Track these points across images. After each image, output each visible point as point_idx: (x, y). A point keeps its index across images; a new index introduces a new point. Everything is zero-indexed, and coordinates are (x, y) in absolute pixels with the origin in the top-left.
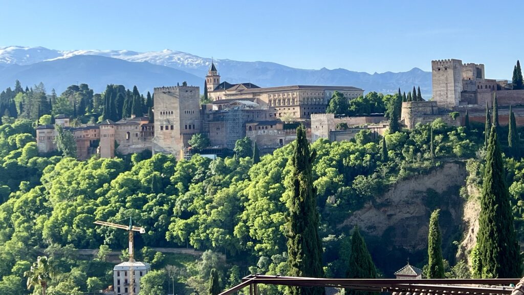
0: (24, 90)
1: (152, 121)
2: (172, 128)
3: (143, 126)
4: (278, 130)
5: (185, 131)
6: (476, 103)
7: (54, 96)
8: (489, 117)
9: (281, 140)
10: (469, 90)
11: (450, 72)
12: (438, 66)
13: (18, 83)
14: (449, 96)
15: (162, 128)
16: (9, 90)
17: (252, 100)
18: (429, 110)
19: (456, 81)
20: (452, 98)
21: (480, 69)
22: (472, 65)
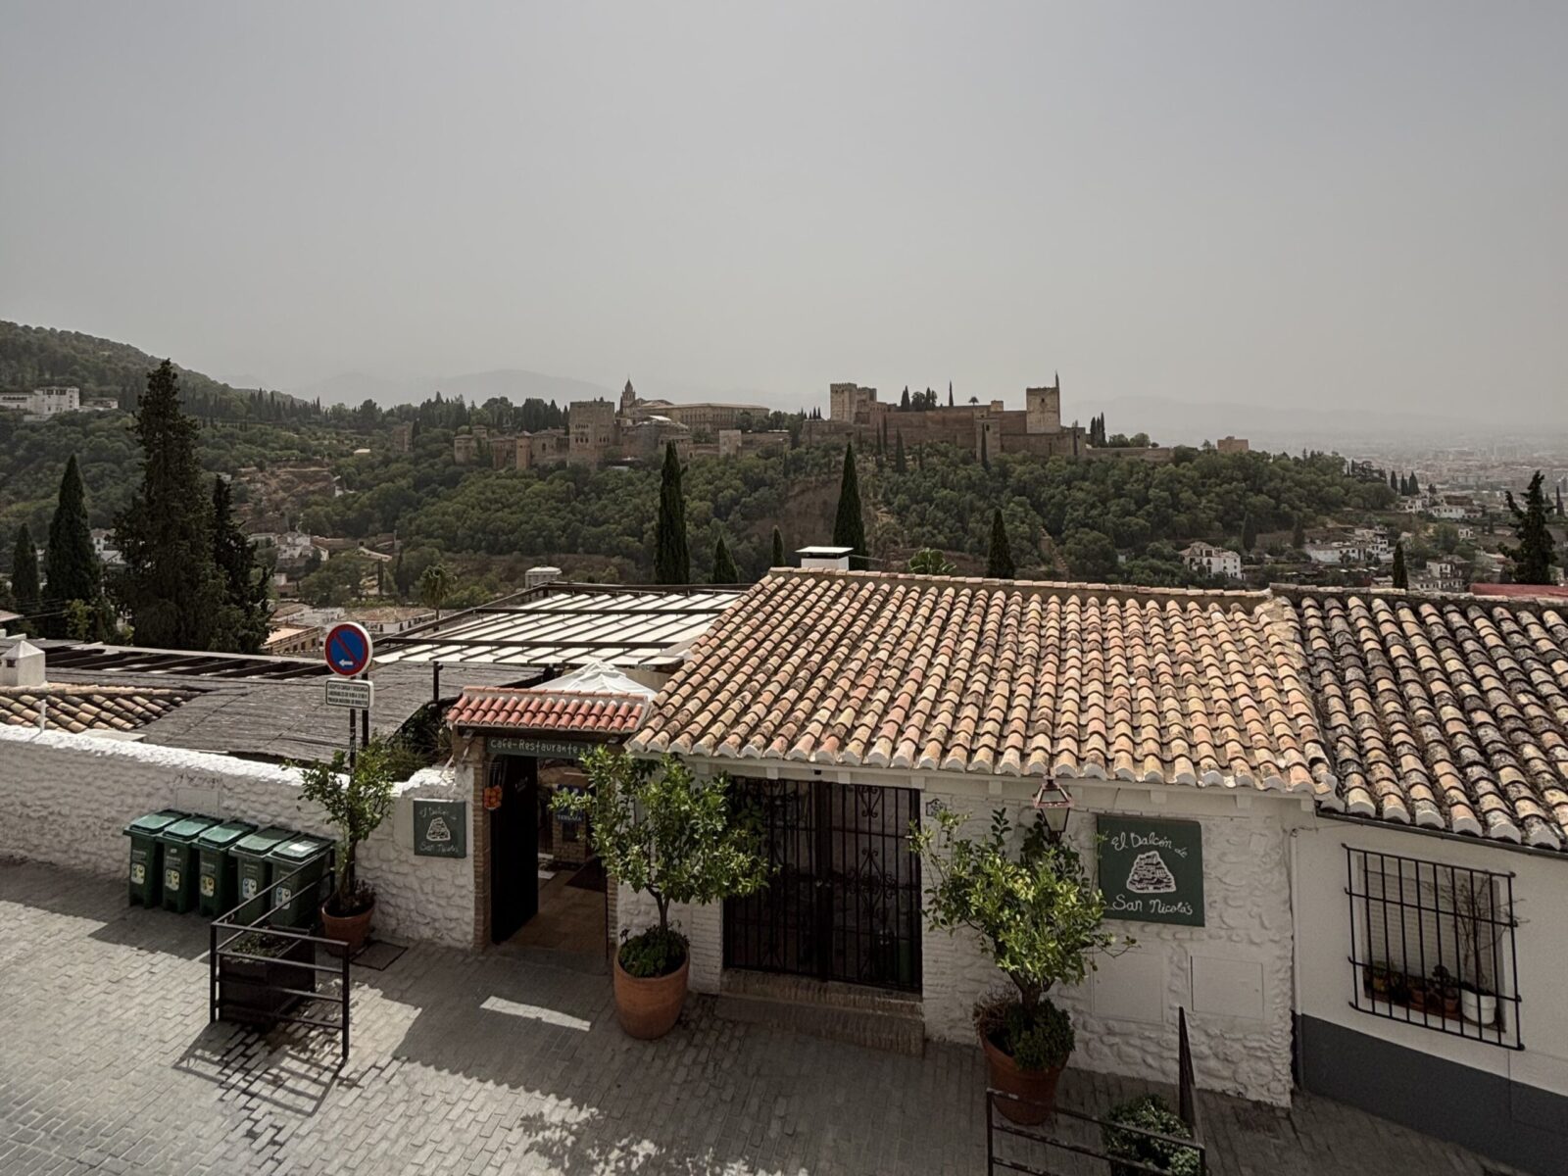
0: (445, 401)
1: (567, 433)
2: (587, 440)
3: (559, 438)
4: (689, 445)
5: (599, 443)
7: (473, 407)
8: (879, 437)
9: (691, 454)
10: (862, 411)
11: (846, 394)
12: (836, 389)
13: (438, 395)
14: (845, 416)
15: (577, 440)
16: (429, 401)
17: (665, 415)
18: (826, 428)
19: (851, 402)
20: (848, 418)
21: (872, 393)
22: (865, 389)
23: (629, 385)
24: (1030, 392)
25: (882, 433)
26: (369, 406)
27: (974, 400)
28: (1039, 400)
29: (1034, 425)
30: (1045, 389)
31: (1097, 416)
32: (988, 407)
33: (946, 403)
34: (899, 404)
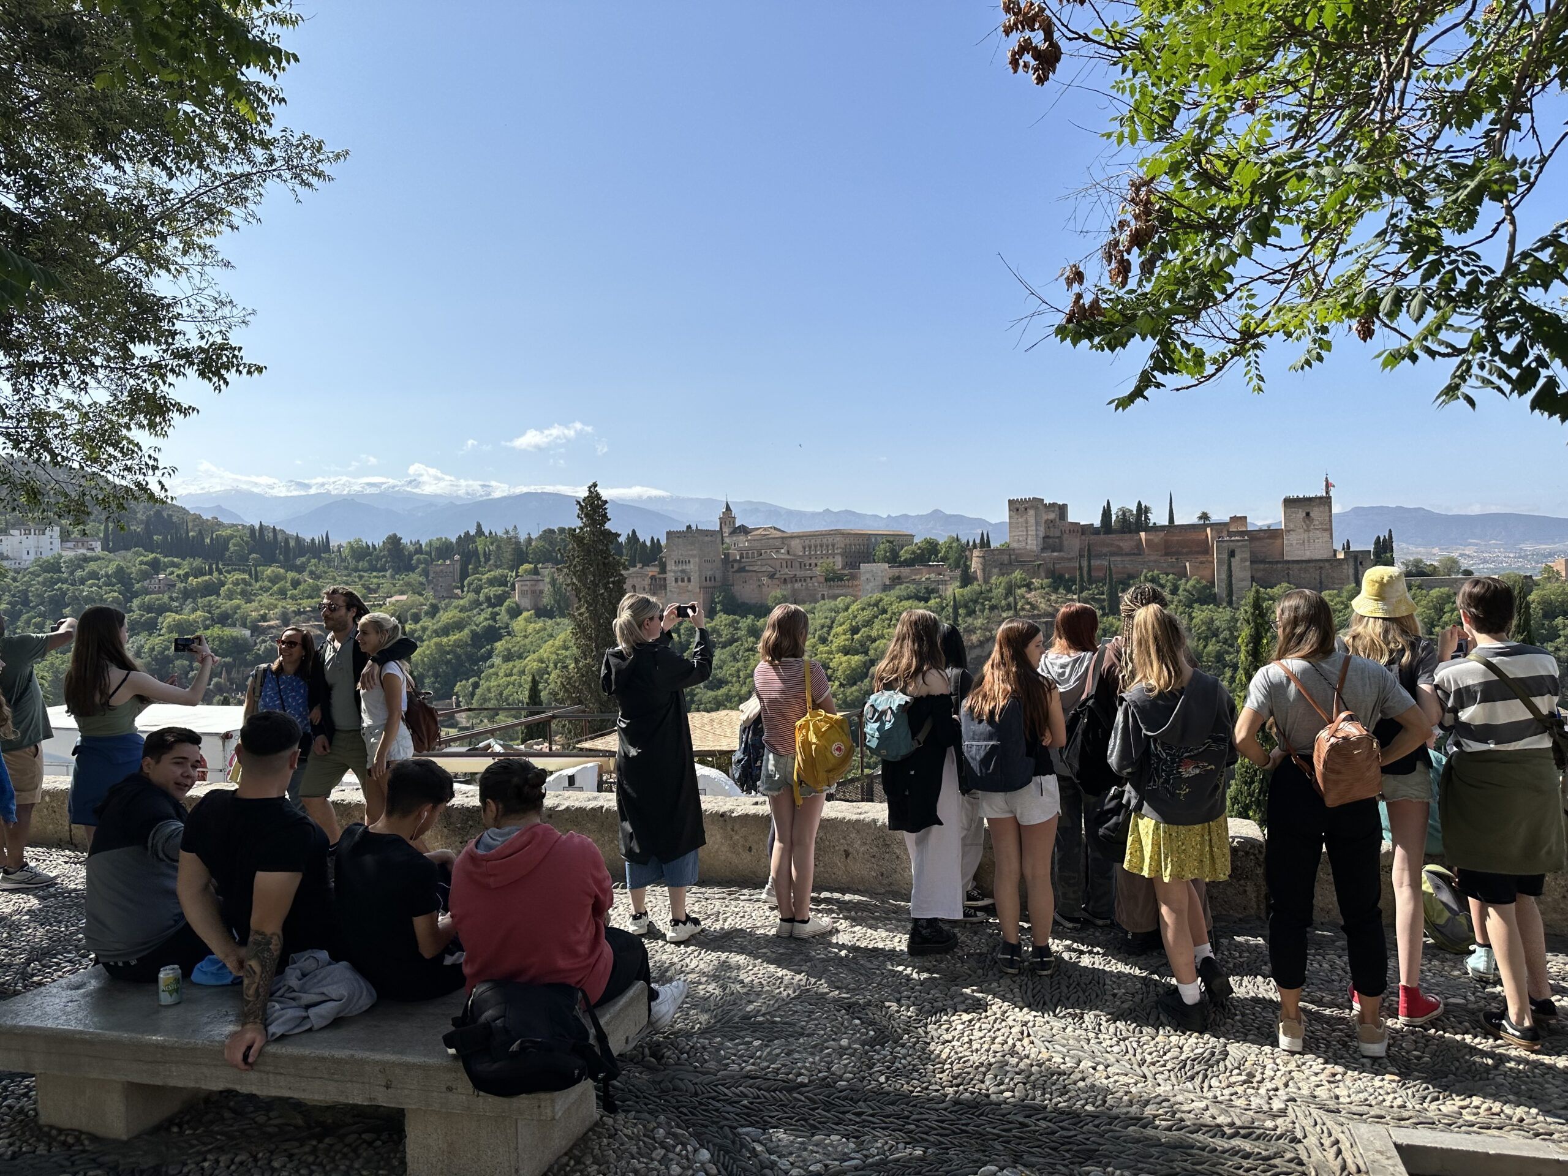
0: (487, 534)
1: (663, 569)
2: (689, 580)
3: (652, 577)
4: (819, 583)
5: (704, 584)
6: (1060, 551)
7: (530, 540)
8: (1081, 568)
9: (823, 595)
10: (1051, 535)
11: (1031, 514)
12: (1017, 507)
13: (479, 526)
14: (1029, 542)
15: (676, 580)
16: (467, 533)
18: (1006, 558)
19: (1037, 524)
20: (1032, 544)
21: (1062, 509)
22: (1054, 505)
23: (728, 508)
24: (1289, 503)
25: (1085, 564)
26: (394, 541)
27: (1204, 516)
28: (1301, 514)
29: (1295, 548)
30: (1310, 499)
31: (1383, 534)
32: (1225, 524)
33: (1165, 522)
34: (1097, 522)
